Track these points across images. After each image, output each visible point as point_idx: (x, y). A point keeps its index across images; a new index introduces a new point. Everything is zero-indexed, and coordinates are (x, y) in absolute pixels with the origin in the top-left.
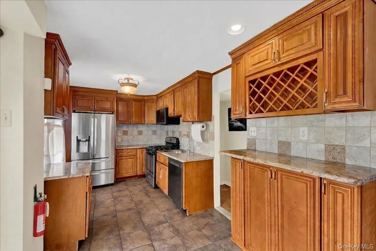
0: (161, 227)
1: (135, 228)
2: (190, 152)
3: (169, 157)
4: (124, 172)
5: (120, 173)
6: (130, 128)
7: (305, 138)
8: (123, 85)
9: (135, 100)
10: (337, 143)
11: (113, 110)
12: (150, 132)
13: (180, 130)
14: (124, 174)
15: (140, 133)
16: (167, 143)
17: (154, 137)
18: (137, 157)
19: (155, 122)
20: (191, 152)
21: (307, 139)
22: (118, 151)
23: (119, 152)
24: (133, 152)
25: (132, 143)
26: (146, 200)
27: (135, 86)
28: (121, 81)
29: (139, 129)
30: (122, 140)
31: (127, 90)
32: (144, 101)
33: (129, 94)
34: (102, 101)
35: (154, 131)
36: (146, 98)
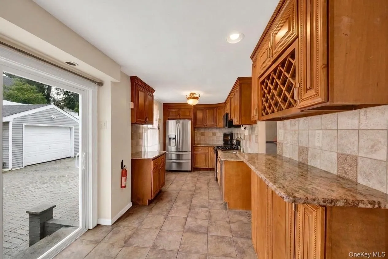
0: (200, 210)
1: (184, 204)
4: (199, 164)
5: (196, 164)
6: (206, 130)
7: (320, 144)
8: (188, 99)
9: (209, 108)
10: (348, 153)
12: (222, 134)
14: (198, 166)
15: (214, 134)
18: (208, 154)
21: (321, 145)
23: (195, 148)
24: (205, 149)
25: (207, 142)
26: (205, 187)
27: (197, 98)
28: (187, 97)
29: (214, 132)
30: (200, 140)
31: (191, 102)
32: (215, 109)
33: (193, 105)
34: (184, 111)
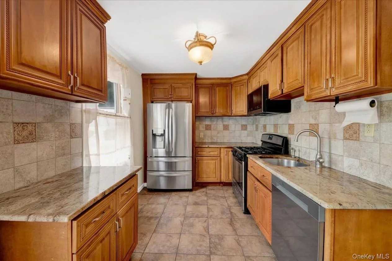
2: (322, 167)
3: (272, 175)
4: (205, 176)
5: (200, 177)
6: (214, 121)
9: (219, 85)
11: (191, 99)
12: (239, 127)
13: (291, 122)
14: (205, 179)
15: (226, 127)
16: (264, 142)
17: (245, 133)
18: (220, 159)
19: (245, 112)
20: (324, 167)
22: (197, 149)
23: (199, 150)
24: (215, 151)
25: (216, 140)
27: (211, 46)
29: (226, 123)
30: (204, 136)
32: (230, 85)
34: (179, 88)
35: (244, 125)
36: (233, 81)
